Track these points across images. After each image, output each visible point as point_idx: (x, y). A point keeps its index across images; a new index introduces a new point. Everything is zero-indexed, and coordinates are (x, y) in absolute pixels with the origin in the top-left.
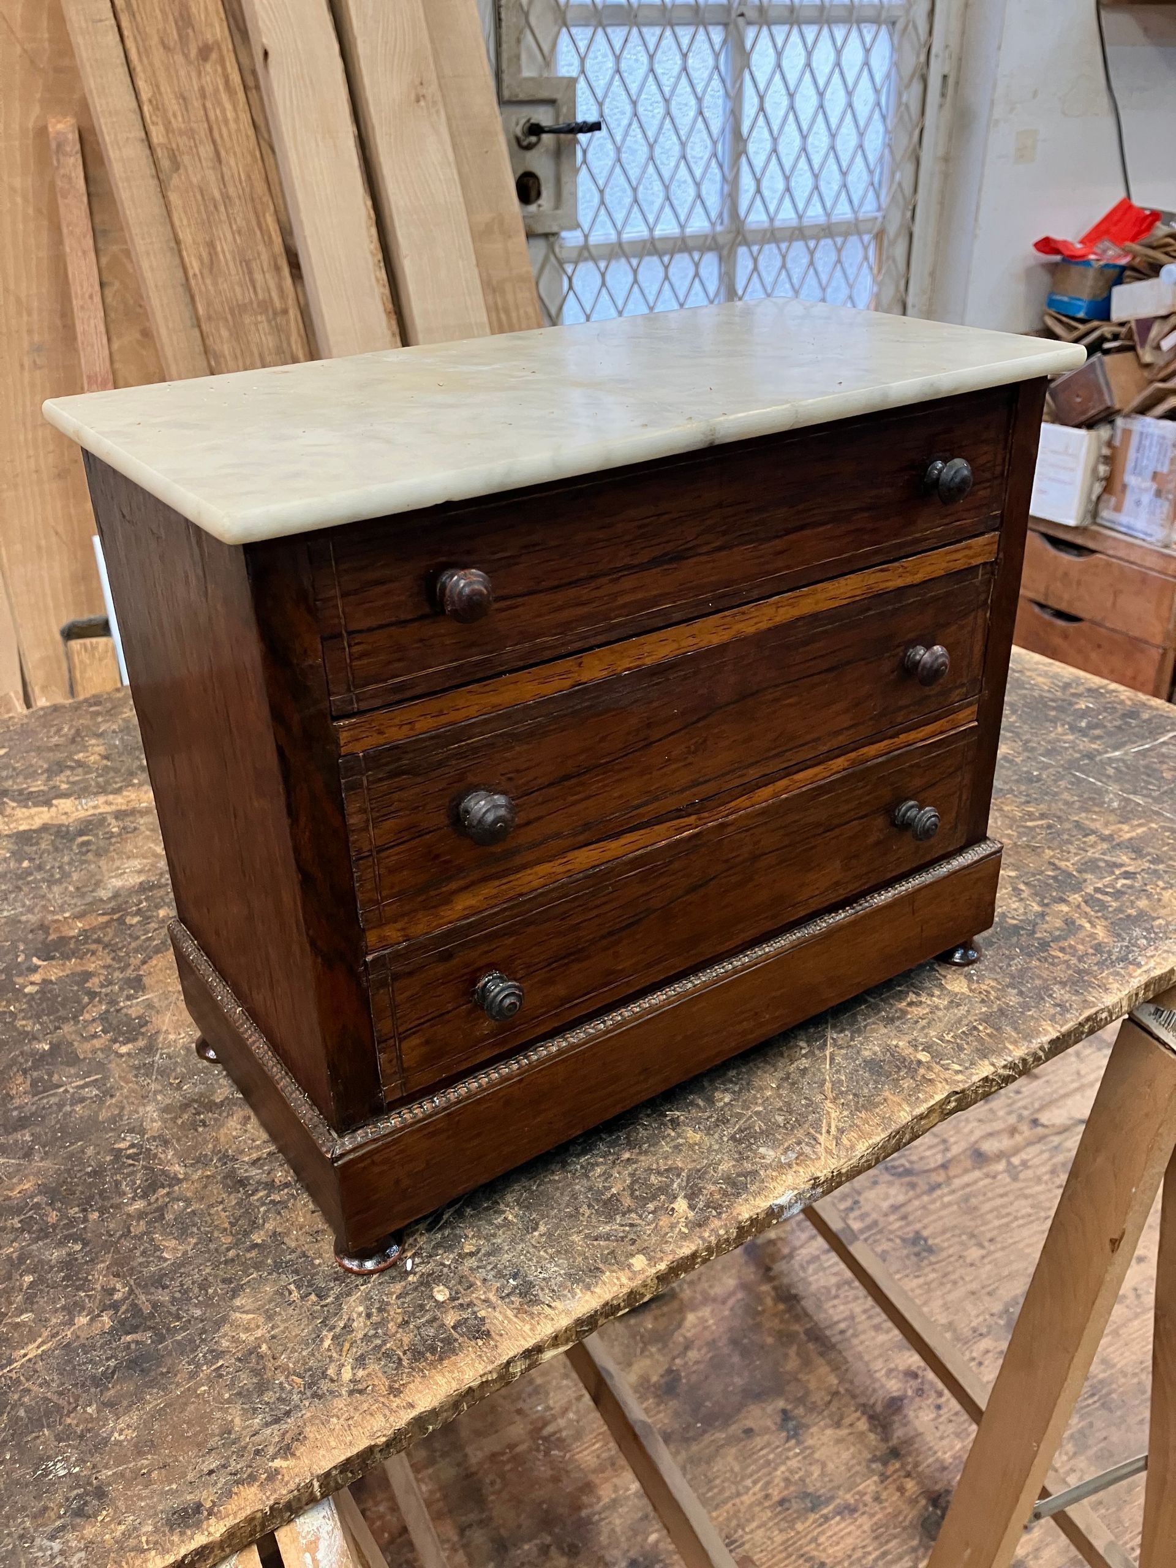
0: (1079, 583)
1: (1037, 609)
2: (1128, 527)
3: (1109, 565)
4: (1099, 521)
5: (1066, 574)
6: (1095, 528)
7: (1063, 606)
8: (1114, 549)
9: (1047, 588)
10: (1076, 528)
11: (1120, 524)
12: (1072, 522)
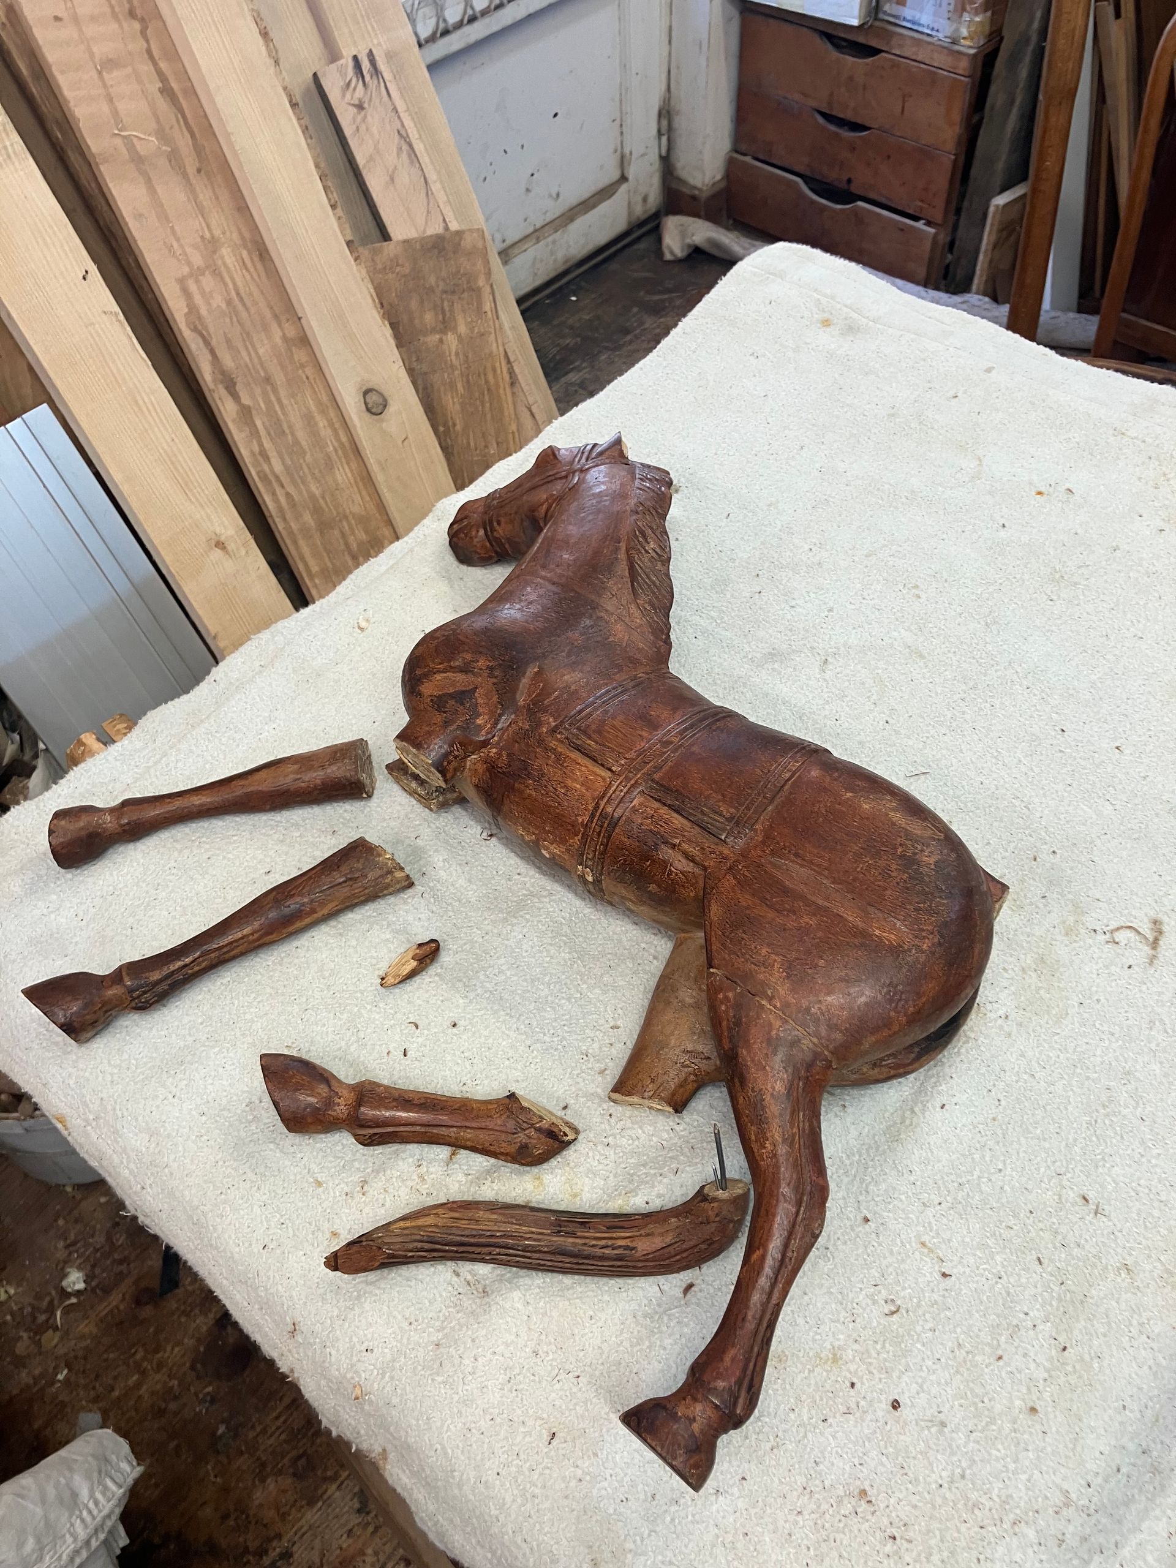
0: (865, 88)
1: (821, 120)
2: (914, 23)
3: (895, 65)
4: (881, 16)
5: (851, 79)
6: (877, 24)
7: (849, 115)
8: (901, 46)
9: (831, 94)
10: (860, 27)
11: (904, 19)
12: (855, 22)
